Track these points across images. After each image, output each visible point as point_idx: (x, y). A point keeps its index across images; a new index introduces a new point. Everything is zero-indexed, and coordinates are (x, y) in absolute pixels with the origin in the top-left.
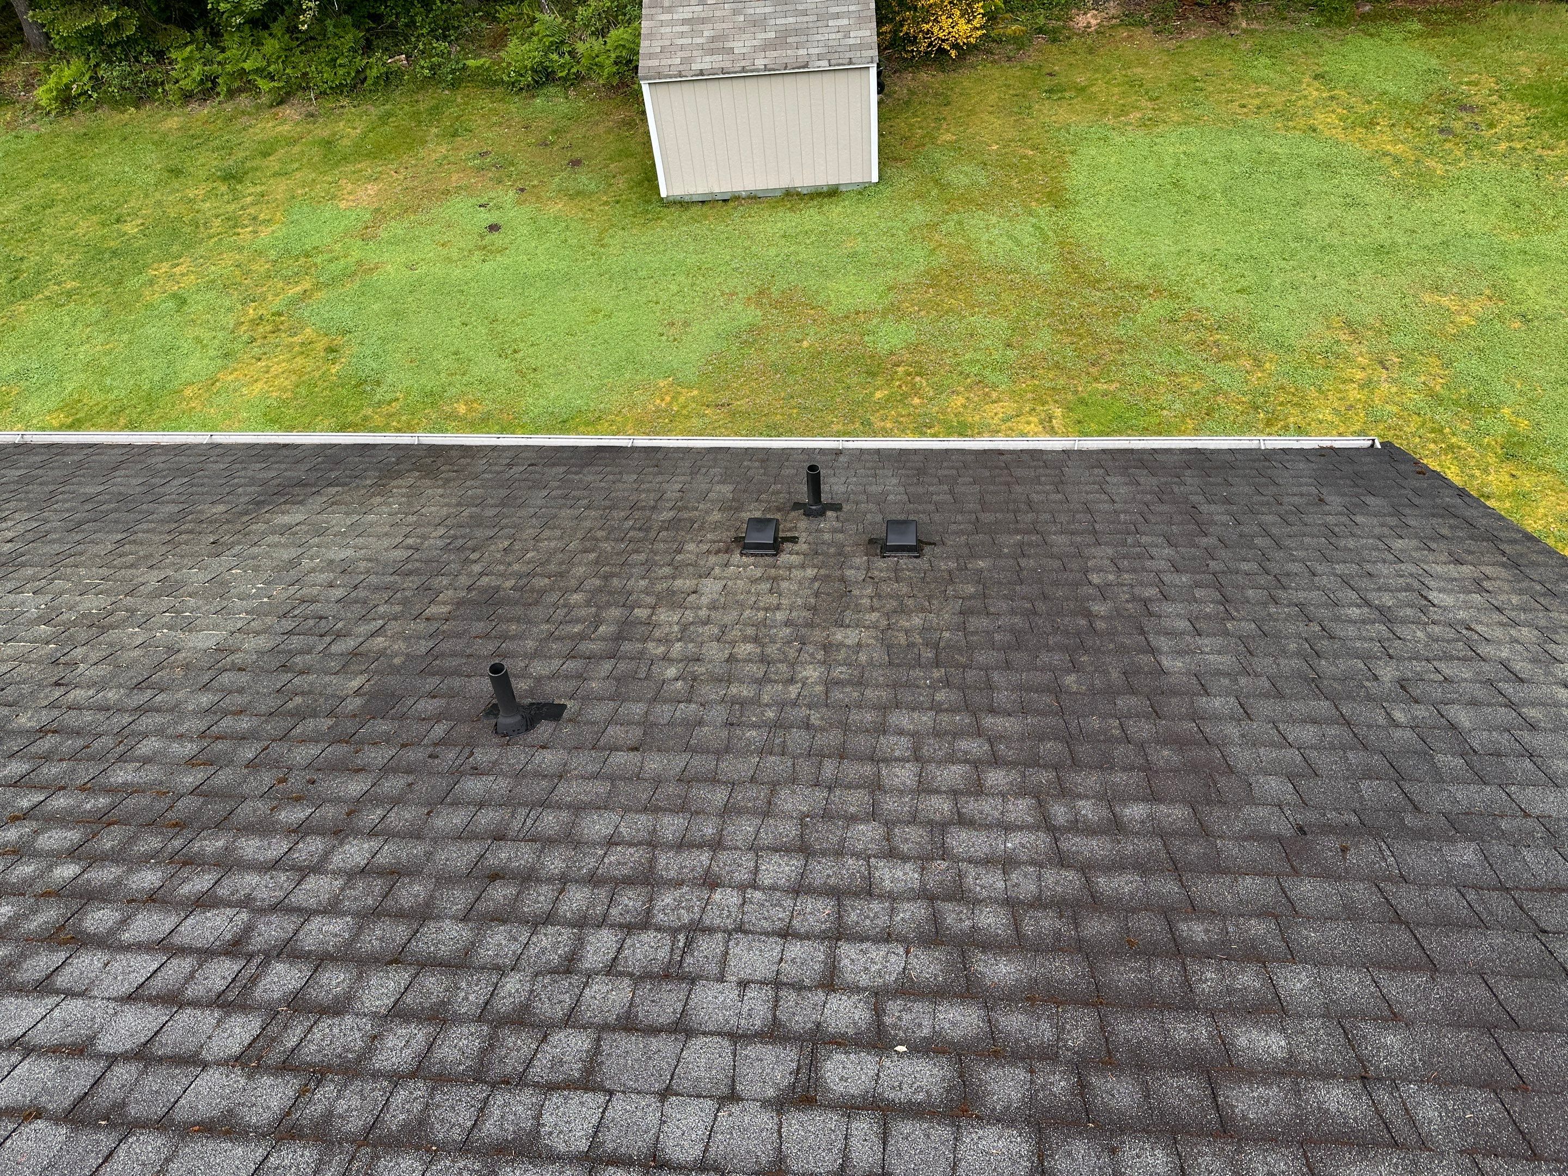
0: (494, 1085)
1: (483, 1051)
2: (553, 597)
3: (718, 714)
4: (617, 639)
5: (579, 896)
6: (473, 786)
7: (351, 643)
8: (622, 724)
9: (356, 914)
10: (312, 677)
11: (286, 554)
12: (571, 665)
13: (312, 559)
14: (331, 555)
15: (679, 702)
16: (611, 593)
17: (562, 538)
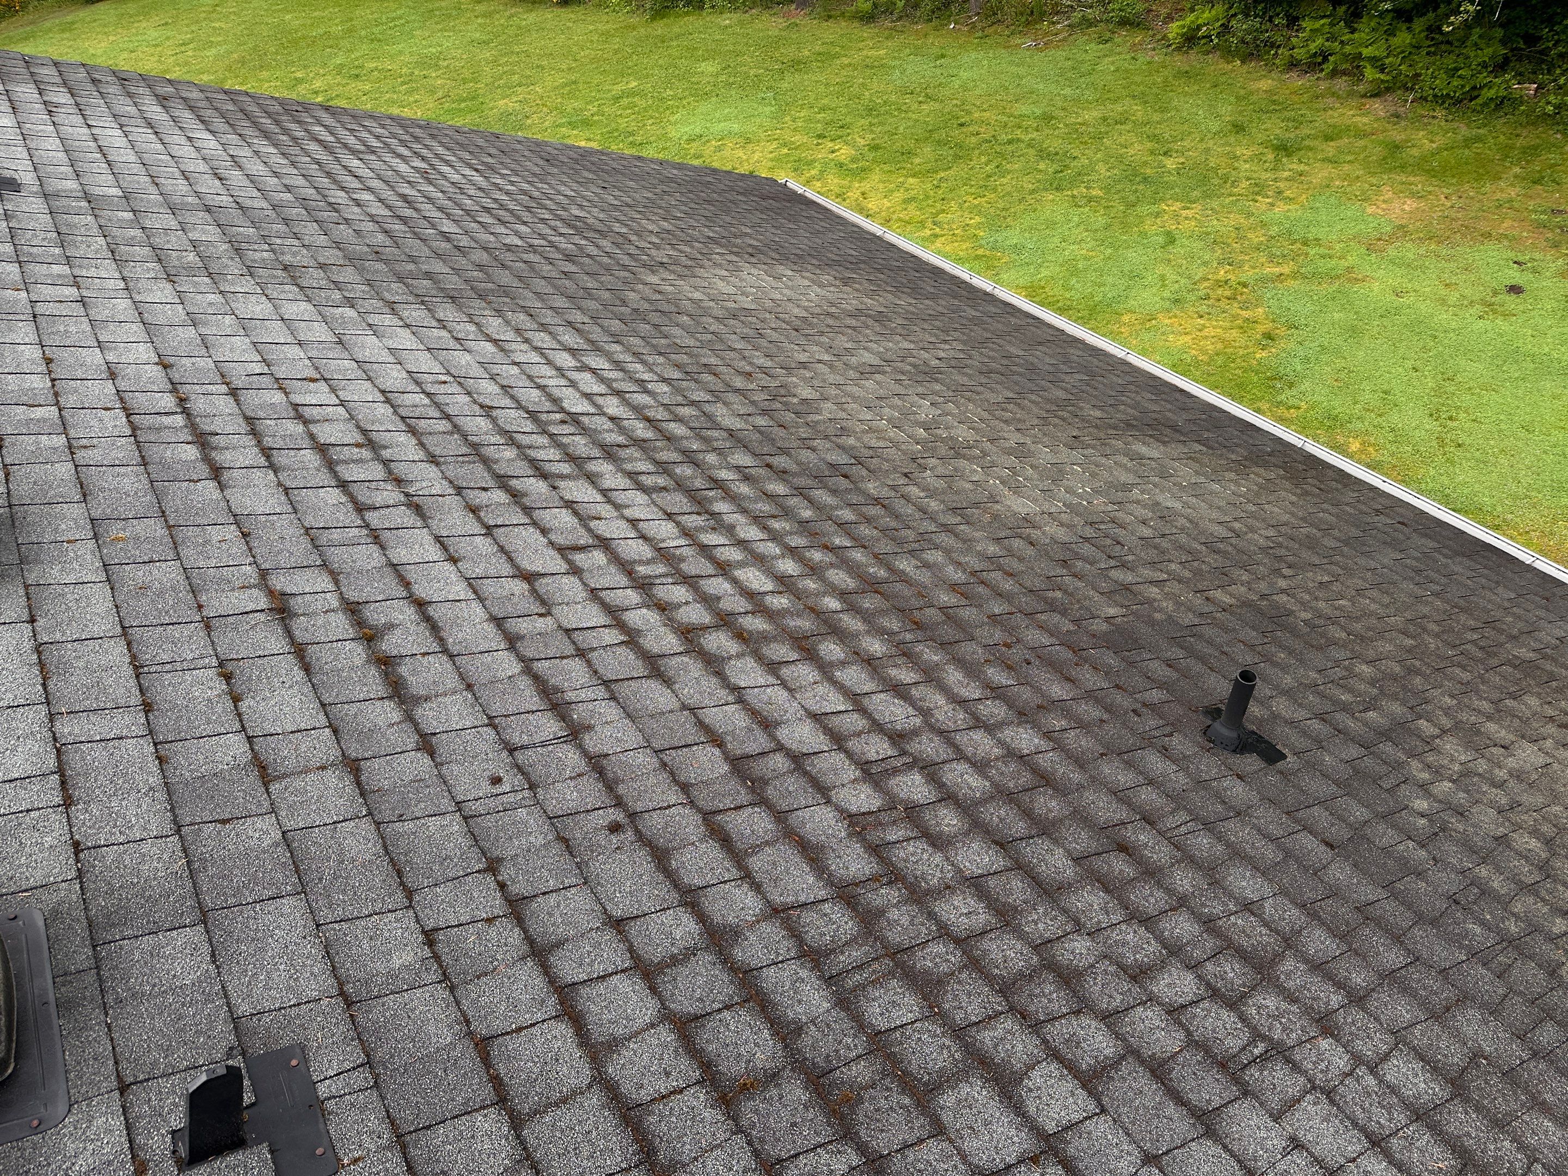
0: (1012, 1009)
1: (1021, 974)
2: (1340, 654)
3: (1448, 882)
4: (1382, 734)
5: (1187, 926)
6: (1155, 763)
7: (1129, 578)
8: (1331, 814)
9: (994, 785)
10: (1081, 584)
11: (1125, 477)
12: (1316, 725)
13: (1143, 492)
14: (1160, 498)
15: (1409, 838)
16: (1404, 687)
17: (1387, 606)
